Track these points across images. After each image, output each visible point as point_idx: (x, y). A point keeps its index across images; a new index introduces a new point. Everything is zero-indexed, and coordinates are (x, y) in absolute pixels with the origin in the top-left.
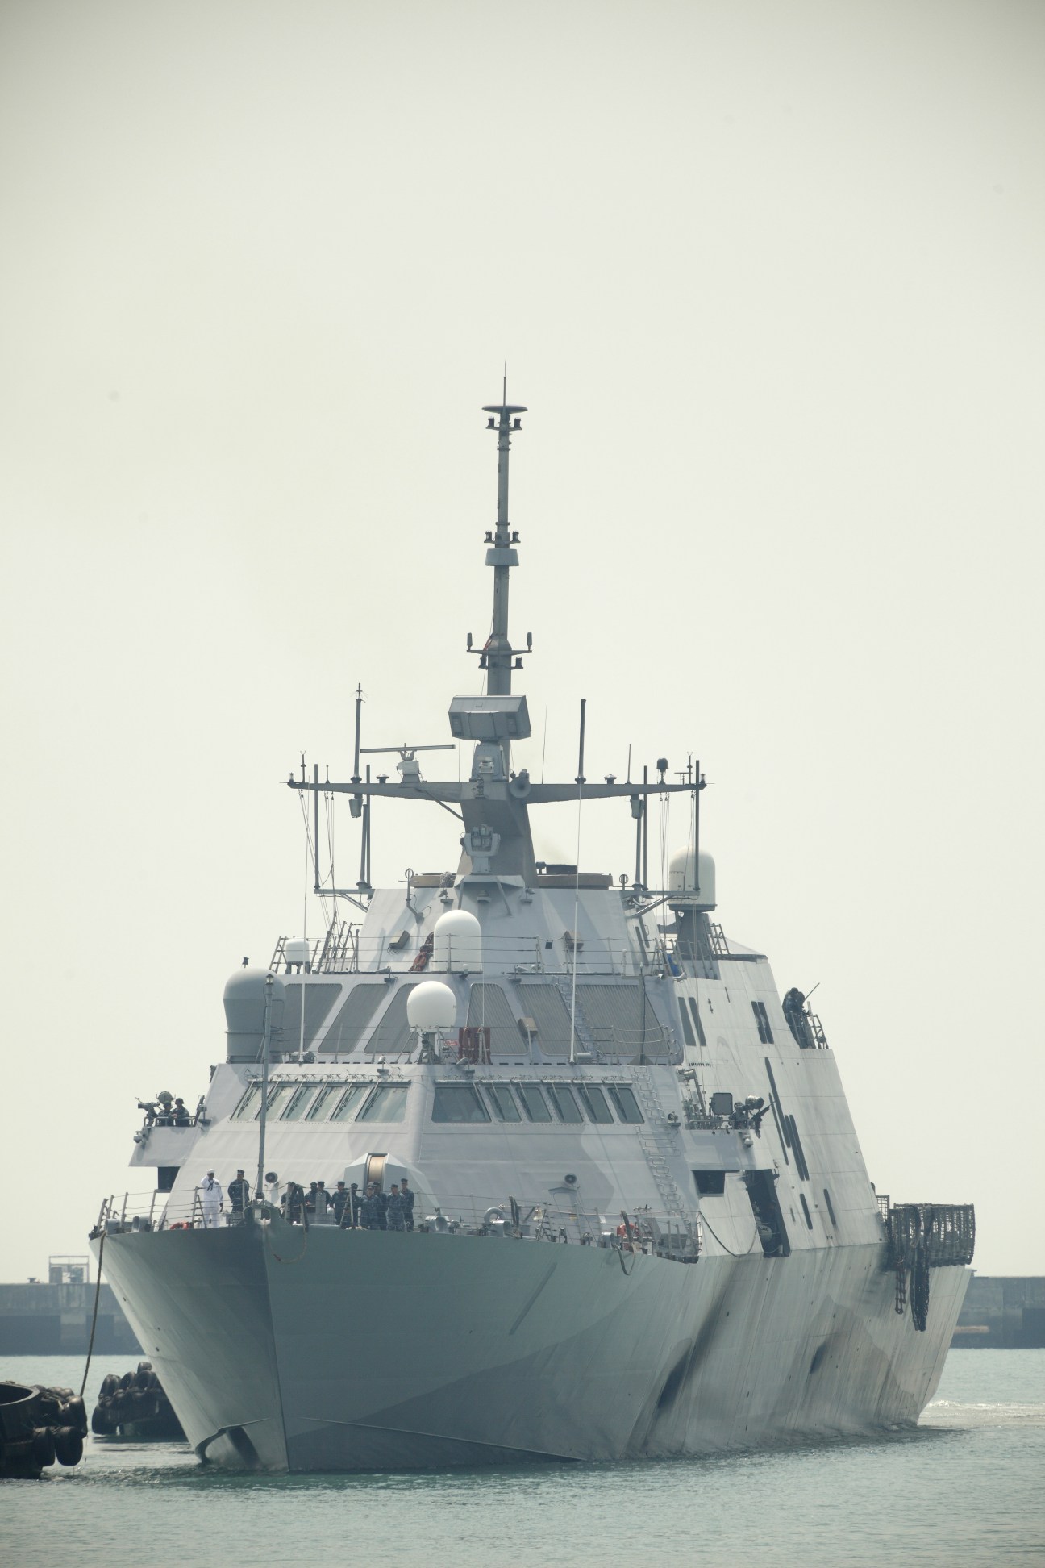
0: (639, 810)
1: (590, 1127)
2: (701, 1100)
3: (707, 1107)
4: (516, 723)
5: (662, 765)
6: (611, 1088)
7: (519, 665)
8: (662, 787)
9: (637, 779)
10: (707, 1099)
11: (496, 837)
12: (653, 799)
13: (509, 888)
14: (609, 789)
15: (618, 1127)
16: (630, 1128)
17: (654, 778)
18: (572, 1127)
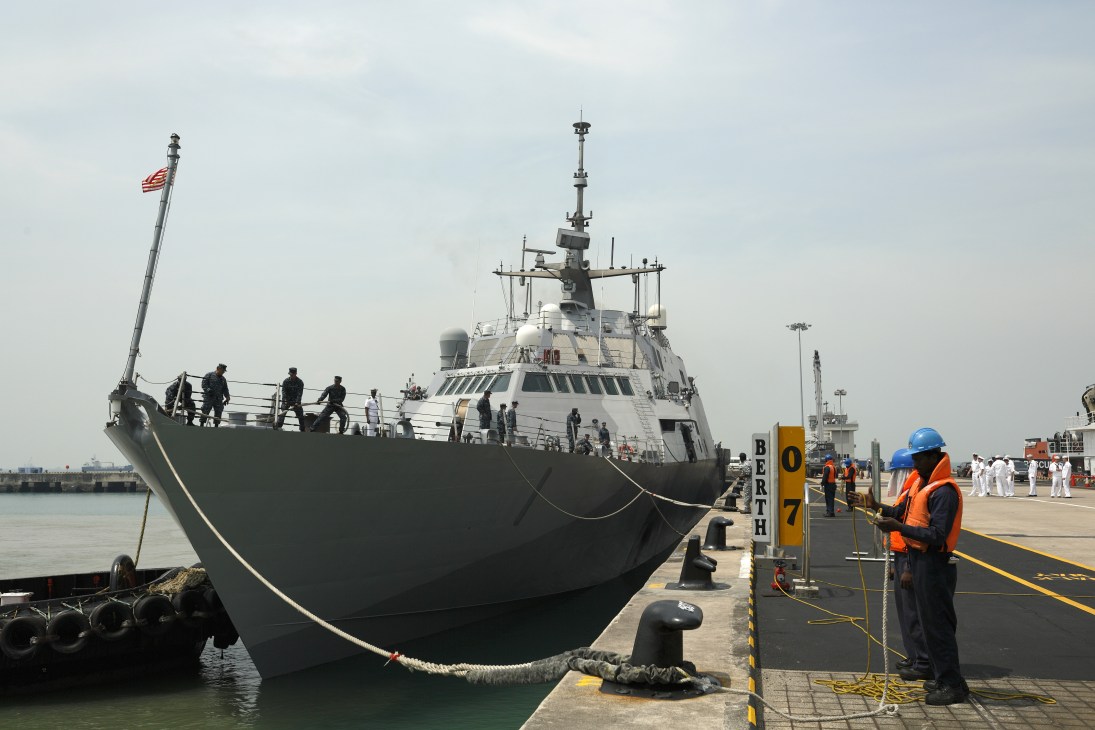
0: (636, 280)
1: (607, 396)
2: (663, 388)
3: (666, 390)
4: (585, 243)
5: (645, 262)
6: (618, 379)
7: (587, 225)
8: (646, 272)
9: (635, 267)
10: (666, 386)
11: (574, 285)
12: (641, 275)
13: (581, 308)
14: (624, 272)
15: (621, 396)
16: (628, 397)
17: (642, 266)
18: (596, 396)
